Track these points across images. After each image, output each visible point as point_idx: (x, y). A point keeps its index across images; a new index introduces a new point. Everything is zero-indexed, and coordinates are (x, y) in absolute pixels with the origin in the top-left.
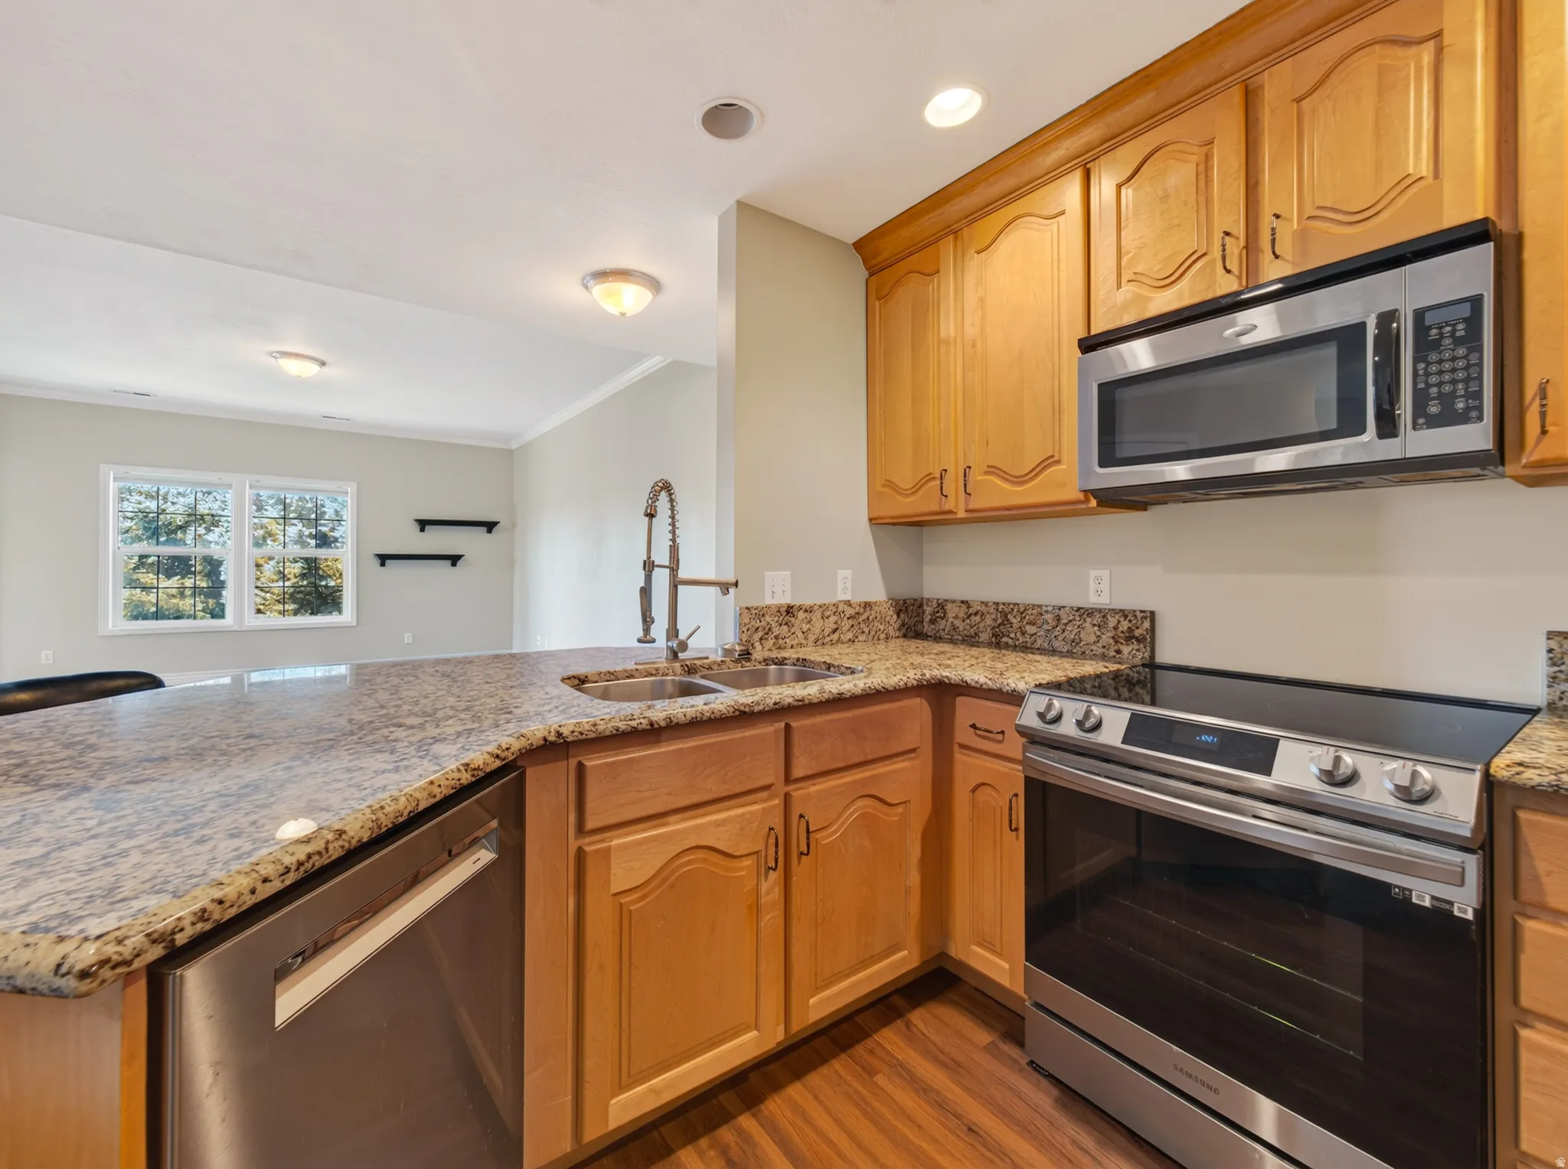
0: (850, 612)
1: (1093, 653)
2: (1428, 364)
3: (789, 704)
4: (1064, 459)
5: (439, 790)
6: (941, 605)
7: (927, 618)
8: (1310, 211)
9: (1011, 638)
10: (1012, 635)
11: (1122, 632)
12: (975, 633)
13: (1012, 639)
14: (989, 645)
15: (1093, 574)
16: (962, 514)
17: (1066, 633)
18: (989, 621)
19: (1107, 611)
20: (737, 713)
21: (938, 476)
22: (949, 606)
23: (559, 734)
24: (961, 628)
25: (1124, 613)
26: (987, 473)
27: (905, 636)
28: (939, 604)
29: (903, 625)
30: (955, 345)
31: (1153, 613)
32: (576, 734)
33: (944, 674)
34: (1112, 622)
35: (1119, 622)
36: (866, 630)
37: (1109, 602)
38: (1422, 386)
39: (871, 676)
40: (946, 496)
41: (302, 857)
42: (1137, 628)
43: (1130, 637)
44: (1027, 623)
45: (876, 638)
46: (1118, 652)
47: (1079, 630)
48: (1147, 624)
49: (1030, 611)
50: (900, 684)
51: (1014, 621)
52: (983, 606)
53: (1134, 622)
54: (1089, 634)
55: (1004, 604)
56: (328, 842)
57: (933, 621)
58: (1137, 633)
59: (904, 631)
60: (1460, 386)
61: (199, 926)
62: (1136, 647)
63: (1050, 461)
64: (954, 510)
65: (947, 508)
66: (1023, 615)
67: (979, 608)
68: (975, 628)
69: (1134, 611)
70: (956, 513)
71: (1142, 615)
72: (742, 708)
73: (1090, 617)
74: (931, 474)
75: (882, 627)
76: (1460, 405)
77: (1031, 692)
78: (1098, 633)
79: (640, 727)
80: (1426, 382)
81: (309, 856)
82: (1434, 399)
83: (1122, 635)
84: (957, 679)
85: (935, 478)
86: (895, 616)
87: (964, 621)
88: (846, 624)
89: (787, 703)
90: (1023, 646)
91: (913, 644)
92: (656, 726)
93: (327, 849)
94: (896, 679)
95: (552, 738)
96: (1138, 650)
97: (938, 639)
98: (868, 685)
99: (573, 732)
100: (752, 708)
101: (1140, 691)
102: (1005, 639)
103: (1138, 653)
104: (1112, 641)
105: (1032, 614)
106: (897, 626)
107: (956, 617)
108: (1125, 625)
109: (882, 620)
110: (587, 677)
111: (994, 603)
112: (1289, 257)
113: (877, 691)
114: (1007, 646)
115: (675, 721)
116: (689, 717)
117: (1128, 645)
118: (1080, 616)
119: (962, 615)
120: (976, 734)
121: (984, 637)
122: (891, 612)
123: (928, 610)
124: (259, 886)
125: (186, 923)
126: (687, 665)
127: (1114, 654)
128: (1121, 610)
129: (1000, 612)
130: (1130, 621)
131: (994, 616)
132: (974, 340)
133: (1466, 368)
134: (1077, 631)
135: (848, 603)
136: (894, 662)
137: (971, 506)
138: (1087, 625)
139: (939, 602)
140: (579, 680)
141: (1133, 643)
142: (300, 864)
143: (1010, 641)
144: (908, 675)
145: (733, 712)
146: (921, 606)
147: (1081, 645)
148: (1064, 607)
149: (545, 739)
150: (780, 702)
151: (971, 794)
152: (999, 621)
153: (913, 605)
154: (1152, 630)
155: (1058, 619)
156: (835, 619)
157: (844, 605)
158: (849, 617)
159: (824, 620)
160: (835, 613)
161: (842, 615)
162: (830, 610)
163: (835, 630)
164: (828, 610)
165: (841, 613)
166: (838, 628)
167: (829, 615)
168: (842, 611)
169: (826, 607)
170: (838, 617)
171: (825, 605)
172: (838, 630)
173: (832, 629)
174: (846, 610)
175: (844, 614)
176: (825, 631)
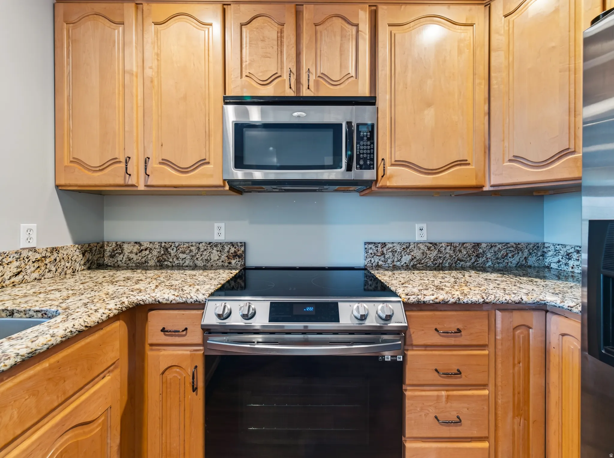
0: (34, 256)
1: (217, 265)
2: (360, 145)
4: (212, 161)
6: (120, 246)
7: (107, 254)
8: (319, 74)
9: (169, 262)
10: (171, 260)
11: (232, 253)
12: (145, 261)
13: (171, 262)
14: (155, 267)
15: (216, 225)
16: (141, 187)
17: (203, 256)
18: (155, 253)
19: (224, 243)
21: (124, 161)
22: (125, 246)
24: (135, 259)
25: (232, 244)
26: (160, 163)
27: (89, 268)
28: (117, 245)
29: (88, 261)
30: (137, 77)
31: (245, 243)
33: (139, 298)
34: (227, 249)
35: (230, 248)
36: (54, 269)
37: (224, 239)
38: (358, 153)
39: (70, 317)
40: (130, 175)
42: (239, 251)
43: (235, 255)
44: (180, 253)
45: (63, 273)
46: (230, 263)
47: (210, 254)
48: (243, 249)
49: (182, 246)
50: (103, 318)
51: (172, 252)
52: (151, 244)
53: (237, 248)
54: (215, 255)
55: (165, 243)
57: (112, 256)
58: (239, 253)
59: (88, 265)
60: (369, 155)
62: (238, 260)
63: (204, 162)
64: (137, 185)
65: (130, 183)
66: (178, 248)
67: (148, 246)
68: (145, 258)
69: (237, 243)
70: (137, 187)
71: (241, 244)
73: (216, 247)
74: (116, 158)
75: (68, 265)
76: (368, 163)
77: (208, 300)
78: (220, 255)
80: (359, 152)
82: (362, 159)
83: (231, 255)
85: (120, 162)
86: (81, 256)
87: (136, 254)
88: (31, 267)
90: (178, 266)
91: (99, 275)
94: (98, 315)
96: (239, 261)
97: (117, 267)
98: (68, 330)
101: (240, 281)
102: (166, 263)
103: (239, 263)
104: (226, 258)
105: (184, 247)
106: (82, 262)
107: (131, 252)
108: (233, 250)
109: (69, 259)
111: (159, 242)
112: (312, 90)
113: (79, 331)
114: (167, 267)
117: (234, 259)
118: (210, 247)
119: (135, 250)
120: (165, 335)
121: (152, 263)
122: (77, 253)
123: (108, 249)
127: (228, 264)
128: (231, 243)
129: (163, 248)
130: (235, 248)
131: (159, 250)
132: (152, 78)
133: (370, 149)
134: (209, 255)
135: (34, 250)
136: (89, 296)
137: (149, 183)
138: (214, 251)
139: (118, 243)
141: (236, 258)
143: (169, 264)
144: (109, 307)
146: (102, 247)
147: (211, 262)
148: (201, 243)
151: (161, 376)
152: (162, 252)
153: (96, 247)
154: (244, 252)
155: (199, 249)
156: (17, 264)
157: (29, 252)
158: (34, 261)
159: (4, 267)
160: (17, 259)
161: (27, 260)
162: (13, 257)
163: (19, 273)
164: (10, 257)
165: (25, 258)
166: (21, 271)
167: (11, 262)
168: (26, 256)
169: (7, 255)
170: (22, 262)
171: (6, 253)
172: (22, 273)
173: (14, 273)
174: (31, 256)
175: (29, 259)
176: (5, 276)
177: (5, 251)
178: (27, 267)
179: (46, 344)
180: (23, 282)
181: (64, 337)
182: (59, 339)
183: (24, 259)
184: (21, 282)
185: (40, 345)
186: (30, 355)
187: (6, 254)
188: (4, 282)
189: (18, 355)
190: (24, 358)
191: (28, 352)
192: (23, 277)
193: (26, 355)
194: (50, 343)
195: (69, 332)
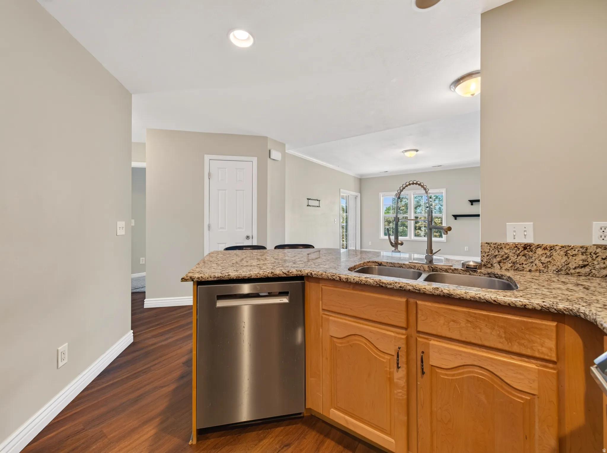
0: (604, 253)
3: (409, 290)
5: (260, 275)
20: (378, 285)
23: (311, 274)
32: (316, 275)
41: (219, 276)
56: (226, 275)
61: (198, 280)
72: (381, 284)
79: (336, 279)
81: (221, 276)
84: (592, 317)
88: (599, 264)
89: (408, 289)
92: (342, 280)
93: (225, 277)
95: (309, 274)
99: (315, 274)
100: (386, 286)
110: (382, 263)
115: (349, 281)
116: (355, 281)
124: (209, 278)
125: (196, 278)
126: (432, 267)
135: (604, 247)
140: (378, 263)
142: (218, 277)
145: (376, 285)
149: (307, 274)
150: (403, 287)
156: (584, 257)
157: (597, 248)
158: (604, 257)
159: (569, 258)
160: (583, 253)
161: (594, 256)
162: (578, 251)
163: (585, 266)
164: (575, 250)
165: (592, 254)
166: (588, 265)
167: (576, 255)
168: (594, 252)
169: (572, 248)
170: (589, 256)
171: (571, 246)
172: (588, 266)
173: (579, 265)
174: (600, 252)
175: (598, 255)
176: (570, 265)
177: (570, 245)
178: (596, 263)
179: (459, 295)
180: (591, 275)
181: (472, 298)
182: (468, 297)
183: (590, 254)
184: (587, 274)
185: (455, 293)
186: (448, 295)
187: (570, 248)
188: (569, 270)
189: (442, 291)
190: (444, 294)
191: (448, 293)
192: (590, 271)
193: (446, 294)
194: (462, 296)
195: (479, 297)
